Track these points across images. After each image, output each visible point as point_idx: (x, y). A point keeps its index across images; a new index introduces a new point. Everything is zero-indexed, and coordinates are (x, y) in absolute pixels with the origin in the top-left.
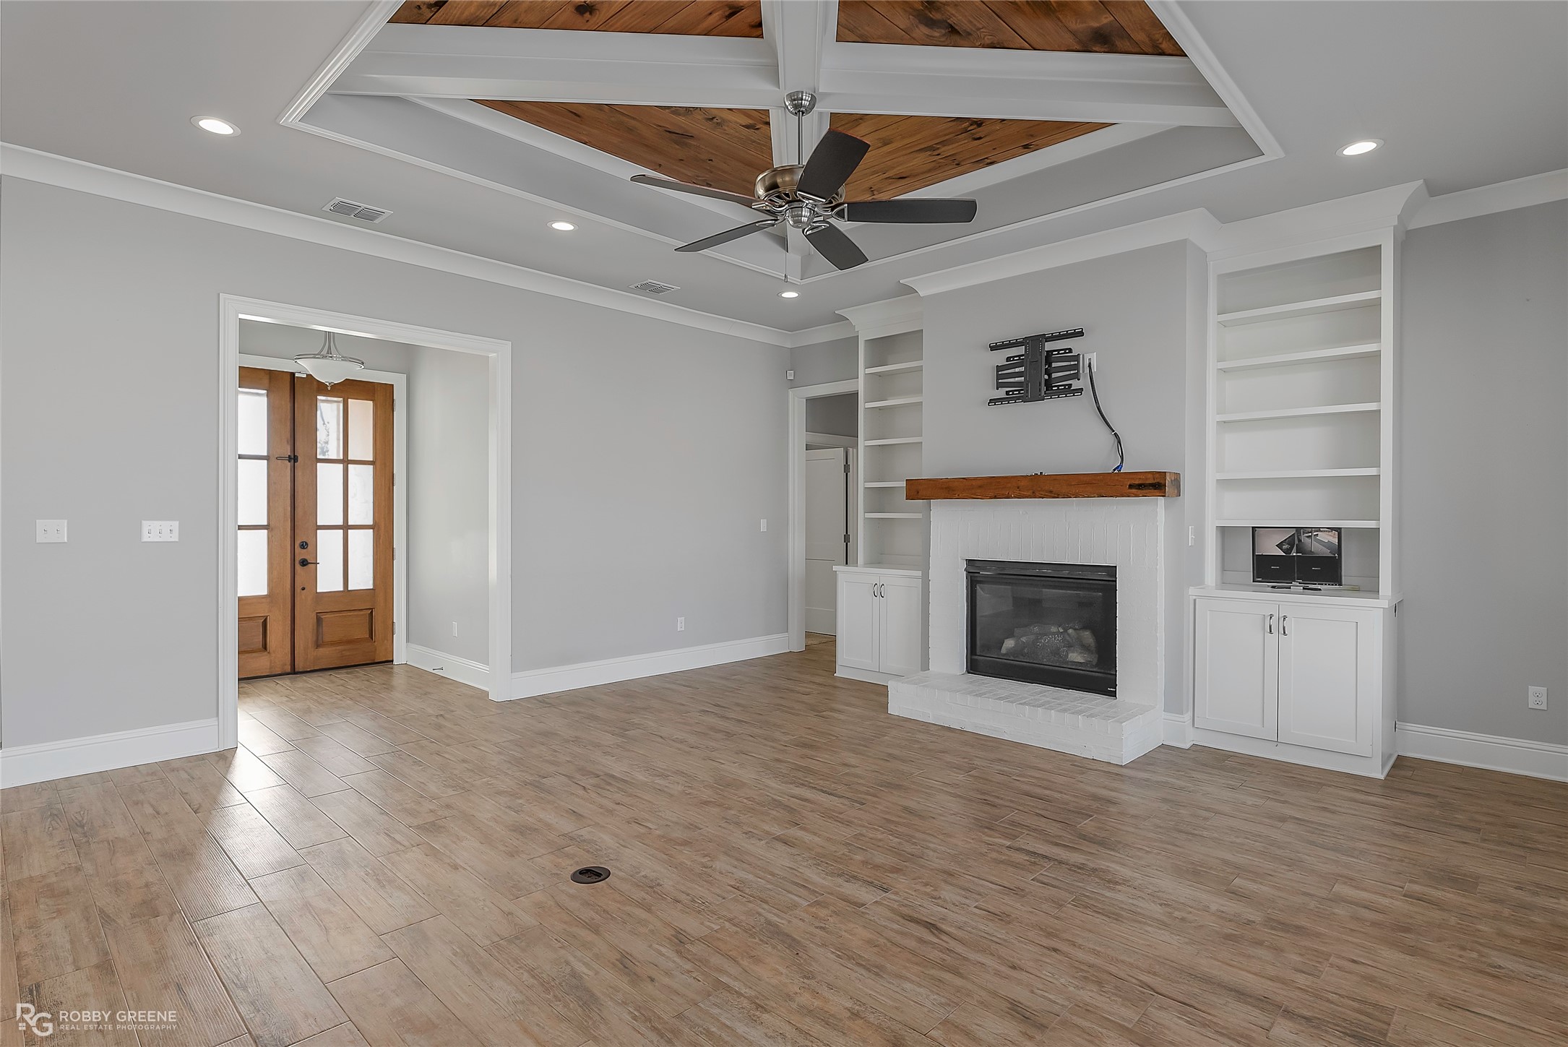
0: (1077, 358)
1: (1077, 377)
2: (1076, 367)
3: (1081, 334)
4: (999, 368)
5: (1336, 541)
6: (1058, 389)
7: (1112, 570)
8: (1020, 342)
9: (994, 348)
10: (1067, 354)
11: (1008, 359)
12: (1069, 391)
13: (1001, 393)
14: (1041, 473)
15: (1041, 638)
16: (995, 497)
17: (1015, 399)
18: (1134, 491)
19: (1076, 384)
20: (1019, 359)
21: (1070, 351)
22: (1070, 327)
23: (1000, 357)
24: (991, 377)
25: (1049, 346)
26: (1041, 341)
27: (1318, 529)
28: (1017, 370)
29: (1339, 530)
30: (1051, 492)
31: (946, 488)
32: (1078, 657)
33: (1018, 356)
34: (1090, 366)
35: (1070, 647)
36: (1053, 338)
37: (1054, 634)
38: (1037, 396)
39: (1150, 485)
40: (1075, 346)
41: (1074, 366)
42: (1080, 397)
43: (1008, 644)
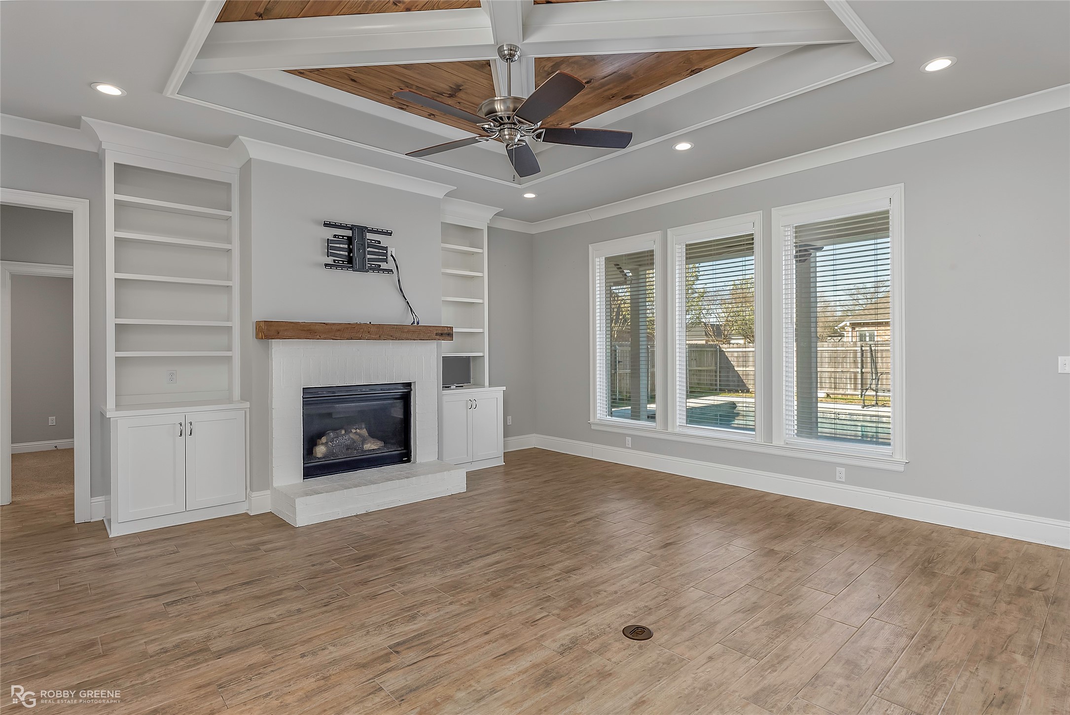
0: (386, 248)
1: (386, 261)
2: (386, 255)
3: (390, 234)
4: (329, 241)
6: (371, 266)
7: (409, 385)
8: (349, 227)
9: (327, 225)
10: (377, 245)
11: (335, 236)
12: (378, 269)
13: (330, 260)
14: (370, 323)
16: (352, 339)
17: (337, 267)
18: (438, 337)
19: (384, 266)
20: (343, 238)
21: (380, 242)
22: (385, 228)
23: (330, 233)
24: (321, 248)
25: (369, 236)
26: (364, 231)
28: (341, 246)
29: (469, 357)
31: (308, 330)
32: (372, 446)
33: (343, 236)
34: (392, 256)
35: (364, 441)
36: (372, 231)
37: (342, 435)
38: (363, 269)
39: (446, 334)
40: (384, 240)
41: (382, 253)
42: (386, 275)
43: (320, 450)
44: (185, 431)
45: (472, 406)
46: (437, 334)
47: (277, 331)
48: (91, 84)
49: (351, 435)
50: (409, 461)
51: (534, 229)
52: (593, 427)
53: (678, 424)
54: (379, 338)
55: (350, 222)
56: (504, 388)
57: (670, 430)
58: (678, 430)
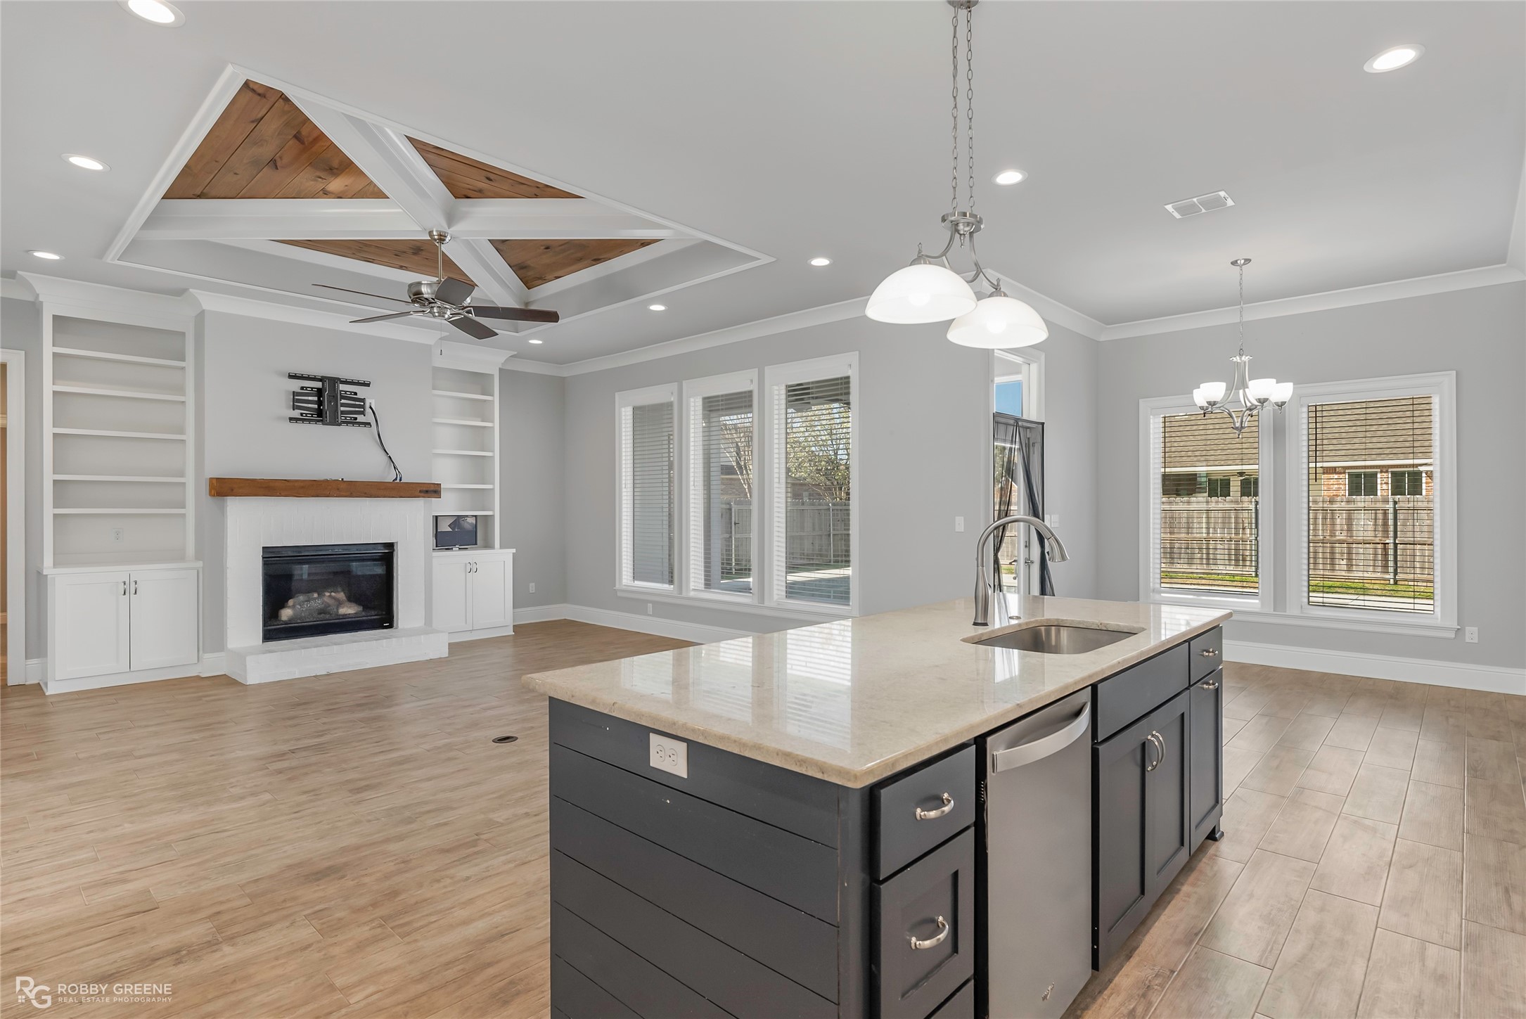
0: (363, 400)
1: (363, 413)
2: (363, 407)
3: (368, 385)
4: (294, 394)
5: (474, 522)
6: (345, 419)
7: (390, 546)
8: (318, 379)
9: (293, 377)
10: (353, 396)
11: (302, 388)
12: (354, 422)
13: (296, 414)
14: (342, 479)
15: (303, 604)
16: (318, 496)
17: (303, 420)
18: (422, 494)
19: (360, 418)
20: (312, 390)
21: (356, 394)
22: (362, 379)
23: (296, 385)
24: (287, 400)
25: (342, 387)
26: (336, 382)
27: (467, 516)
28: (310, 398)
29: (476, 516)
30: (365, 493)
31: (266, 487)
32: (349, 610)
33: (312, 388)
34: (371, 408)
35: (340, 603)
36: (346, 382)
37: (315, 599)
38: (335, 422)
39: (432, 491)
40: (361, 392)
41: (360, 406)
42: (366, 429)
43: (286, 614)
44: (129, 589)
45: (472, 569)
46: (420, 491)
47: (223, 488)
48: (30, 252)
49: (326, 599)
50: (391, 626)
51: (566, 372)
52: (618, 594)
53: (692, 587)
54: (351, 496)
55: (319, 373)
56: (514, 550)
57: (684, 594)
58: (692, 594)
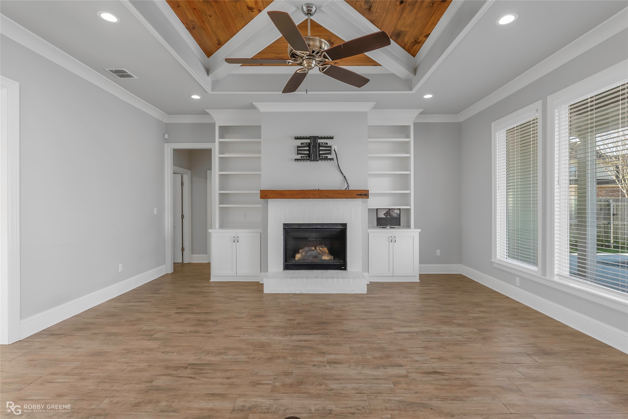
0: (330, 147)
1: (330, 154)
2: (330, 150)
3: (332, 138)
4: (298, 147)
5: (399, 213)
6: (322, 158)
7: (345, 225)
8: (308, 138)
9: (297, 138)
10: (326, 145)
11: (302, 144)
12: (326, 159)
13: (299, 157)
14: (319, 189)
15: (308, 252)
16: (304, 198)
17: (304, 160)
18: (358, 196)
19: (329, 156)
20: (306, 144)
21: (327, 144)
22: (329, 135)
23: (299, 142)
24: (295, 150)
25: (320, 141)
26: (317, 139)
27: (394, 209)
28: (305, 148)
29: (400, 209)
30: (327, 196)
31: (281, 194)
32: (326, 258)
33: (306, 143)
34: (335, 150)
35: (323, 253)
36: (321, 138)
37: (313, 250)
38: (316, 160)
39: (364, 194)
40: (329, 142)
42: (332, 162)
43: (298, 256)
44: (236, 240)
45: (393, 240)
46: (357, 195)
47: (266, 195)
48: (190, 96)
49: (319, 251)
50: (345, 269)
52: (494, 265)
53: (556, 273)
54: (320, 198)
55: (308, 135)
56: (420, 230)
58: (556, 279)
